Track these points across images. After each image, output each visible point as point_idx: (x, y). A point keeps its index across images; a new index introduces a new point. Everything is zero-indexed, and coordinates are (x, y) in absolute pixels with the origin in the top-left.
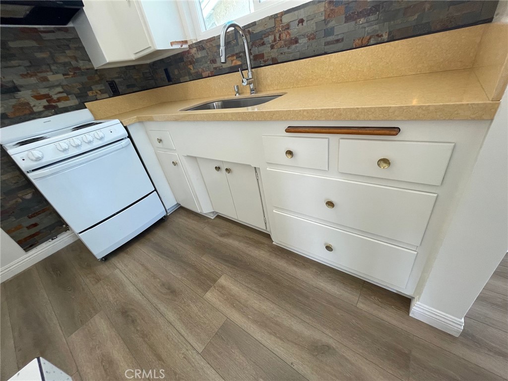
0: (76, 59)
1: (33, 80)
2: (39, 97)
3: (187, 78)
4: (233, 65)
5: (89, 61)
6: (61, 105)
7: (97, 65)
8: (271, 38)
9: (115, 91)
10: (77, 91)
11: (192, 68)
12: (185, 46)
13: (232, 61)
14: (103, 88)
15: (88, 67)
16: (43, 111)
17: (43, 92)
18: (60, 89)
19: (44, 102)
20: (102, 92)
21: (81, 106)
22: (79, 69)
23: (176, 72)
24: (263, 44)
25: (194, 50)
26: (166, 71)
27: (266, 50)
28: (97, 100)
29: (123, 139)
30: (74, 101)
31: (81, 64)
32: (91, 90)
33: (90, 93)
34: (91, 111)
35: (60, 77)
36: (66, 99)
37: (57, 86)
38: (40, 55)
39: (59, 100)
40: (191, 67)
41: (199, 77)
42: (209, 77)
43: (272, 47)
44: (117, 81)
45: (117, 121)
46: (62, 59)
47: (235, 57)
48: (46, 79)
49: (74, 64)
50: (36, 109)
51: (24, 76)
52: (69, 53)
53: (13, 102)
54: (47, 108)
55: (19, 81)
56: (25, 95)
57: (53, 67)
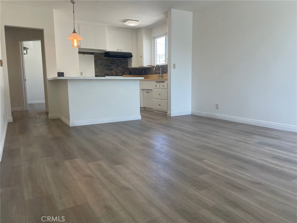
0: (125, 65)
1: (116, 68)
2: (115, 72)
3: (149, 74)
4: (159, 72)
5: (128, 66)
6: (118, 74)
7: (129, 67)
9: (130, 74)
10: (122, 72)
17: (116, 71)
18: (119, 71)
19: (116, 73)
20: (127, 73)
21: (122, 76)
23: (147, 72)
25: (152, 68)
26: (145, 71)
28: (125, 75)
30: (121, 74)
31: (126, 67)
33: (125, 73)
35: (121, 68)
38: (119, 64)
39: (118, 73)
40: (151, 71)
41: (152, 74)
42: (154, 74)
44: (132, 71)
46: (123, 65)
48: (118, 69)
49: (125, 66)
50: (114, 74)
51: (115, 67)
52: (125, 64)
53: (111, 72)
54: (116, 74)
55: (114, 68)
56: (113, 71)
57: (120, 66)
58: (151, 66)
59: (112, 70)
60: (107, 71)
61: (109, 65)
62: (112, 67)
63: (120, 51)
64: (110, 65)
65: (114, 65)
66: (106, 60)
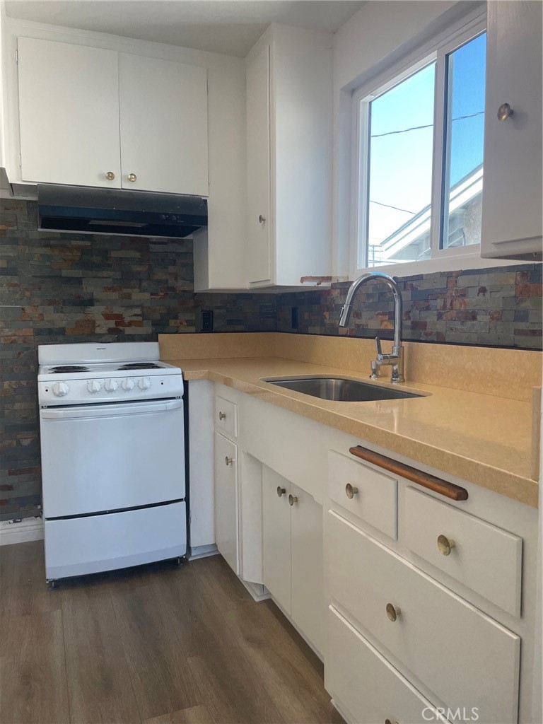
0: (176, 277)
1: (114, 295)
2: (108, 317)
3: (318, 329)
4: (382, 327)
5: (192, 281)
6: (128, 331)
7: (198, 288)
8: (439, 303)
9: (207, 325)
10: (157, 316)
11: (328, 317)
12: (324, 284)
13: (382, 321)
14: (194, 318)
15: (187, 288)
16: (103, 335)
17: (117, 310)
18: (138, 311)
19: (112, 324)
20: (189, 323)
21: (152, 338)
22: (173, 289)
23: (306, 316)
24: (428, 308)
25: (336, 293)
26: (294, 311)
27: (430, 318)
28: (177, 332)
29: (174, 398)
30: (147, 329)
31: (180, 285)
32: (176, 317)
33: (172, 323)
34: (161, 348)
35: (147, 296)
36: (139, 324)
37: (137, 307)
38: (136, 268)
39: (130, 324)
40: (327, 314)
41: (334, 332)
42: (346, 336)
43: (440, 316)
44: (216, 312)
45: (179, 370)
46: (159, 275)
47: (387, 317)
48: (129, 296)
49: (171, 282)
50: (98, 330)
51: (107, 289)
52: (172, 269)
53: (80, 317)
54: (111, 331)
55: (98, 294)
56: (96, 312)
57: (144, 284)
58: (329, 279)
59: (91, 302)
60: (56, 311)
61: (65, 273)
62: (91, 288)
63: (127, 186)
64: (77, 273)
65: (105, 274)
66: (46, 242)
